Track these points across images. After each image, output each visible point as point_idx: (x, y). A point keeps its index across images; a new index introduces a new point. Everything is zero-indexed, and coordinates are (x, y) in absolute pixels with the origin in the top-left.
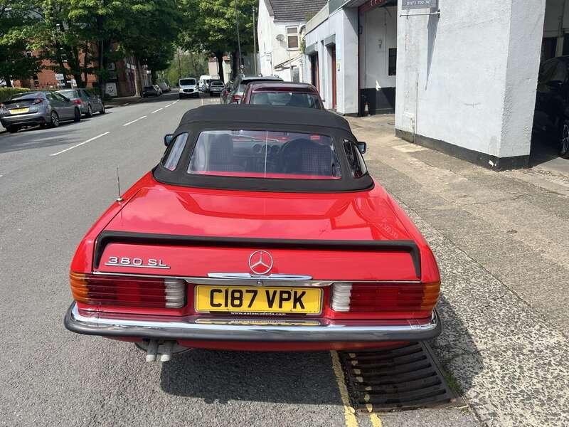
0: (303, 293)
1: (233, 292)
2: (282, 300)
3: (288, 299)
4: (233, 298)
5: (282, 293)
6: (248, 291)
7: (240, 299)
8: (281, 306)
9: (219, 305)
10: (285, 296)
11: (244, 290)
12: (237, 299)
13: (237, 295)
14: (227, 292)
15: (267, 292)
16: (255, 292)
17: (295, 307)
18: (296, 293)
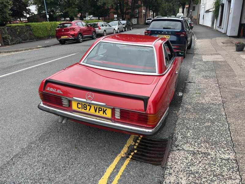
0: (106, 110)
1: (84, 105)
2: (99, 110)
3: (101, 111)
4: (84, 107)
5: (99, 108)
6: (88, 105)
7: (86, 107)
8: (99, 113)
9: (80, 108)
10: (100, 109)
11: (87, 105)
12: (85, 107)
13: (85, 106)
14: (82, 104)
15: (94, 107)
16: (91, 106)
17: (103, 114)
18: (104, 109)
